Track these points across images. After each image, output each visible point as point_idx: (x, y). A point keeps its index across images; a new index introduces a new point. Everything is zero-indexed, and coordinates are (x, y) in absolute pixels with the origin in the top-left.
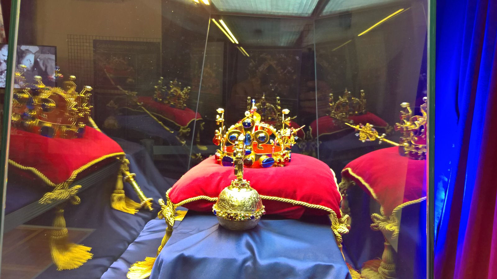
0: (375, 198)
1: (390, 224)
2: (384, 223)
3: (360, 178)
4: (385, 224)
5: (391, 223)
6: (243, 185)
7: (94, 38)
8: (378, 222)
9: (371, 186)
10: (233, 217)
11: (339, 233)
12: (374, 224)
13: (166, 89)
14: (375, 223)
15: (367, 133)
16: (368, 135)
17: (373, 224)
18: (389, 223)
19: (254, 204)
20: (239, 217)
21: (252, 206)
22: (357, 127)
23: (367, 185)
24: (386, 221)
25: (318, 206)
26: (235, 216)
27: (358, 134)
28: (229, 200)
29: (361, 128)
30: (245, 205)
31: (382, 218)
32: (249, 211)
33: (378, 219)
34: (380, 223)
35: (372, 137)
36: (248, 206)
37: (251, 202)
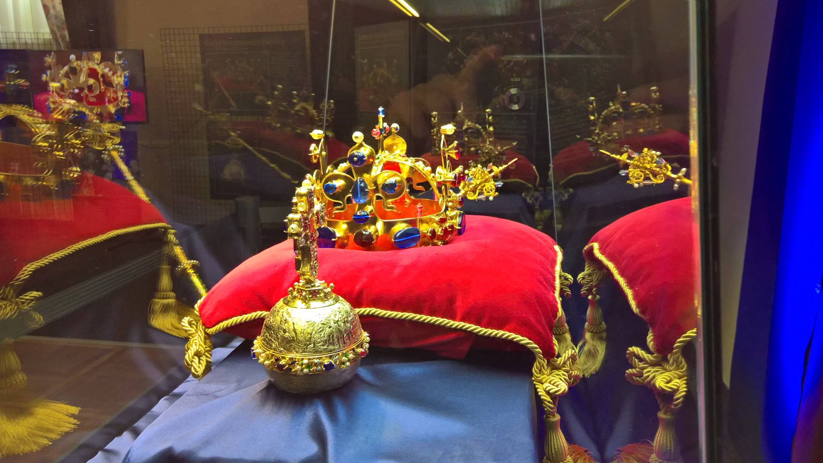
0: (635, 312)
1: (667, 374)
2: (656, 369)
3: (611, 266)
4: (658, 371)
5: (671, 371)
6: (314, 294)
7: (201, 32)
8: (641, 365)
9: (631, 284)
10: (284, 366)
11: (548, 393)
12: (634, 371)
13: (286, 106)
14: (635, 368)
15: (646, 168)
16: (647, 172)
17: (630, 370)
18: (667, 371)
19: (335, 336)
20: (298, 367)
21: (329, 340)
22: (624, 157)
23: (622, 281)
24: (661, 365)
25: (500, 333)
26: (290, 365)
27: (626, 171)
28: (279, 328)
29: (630, 158)
30: (313, 340)
31: (652, 358)
32: (321, 352)
33: (641, 360)
34: (646, 368)
35: (658, 177)
36: (319, 340)
37: (328, 330)
